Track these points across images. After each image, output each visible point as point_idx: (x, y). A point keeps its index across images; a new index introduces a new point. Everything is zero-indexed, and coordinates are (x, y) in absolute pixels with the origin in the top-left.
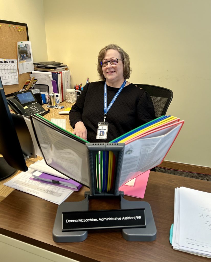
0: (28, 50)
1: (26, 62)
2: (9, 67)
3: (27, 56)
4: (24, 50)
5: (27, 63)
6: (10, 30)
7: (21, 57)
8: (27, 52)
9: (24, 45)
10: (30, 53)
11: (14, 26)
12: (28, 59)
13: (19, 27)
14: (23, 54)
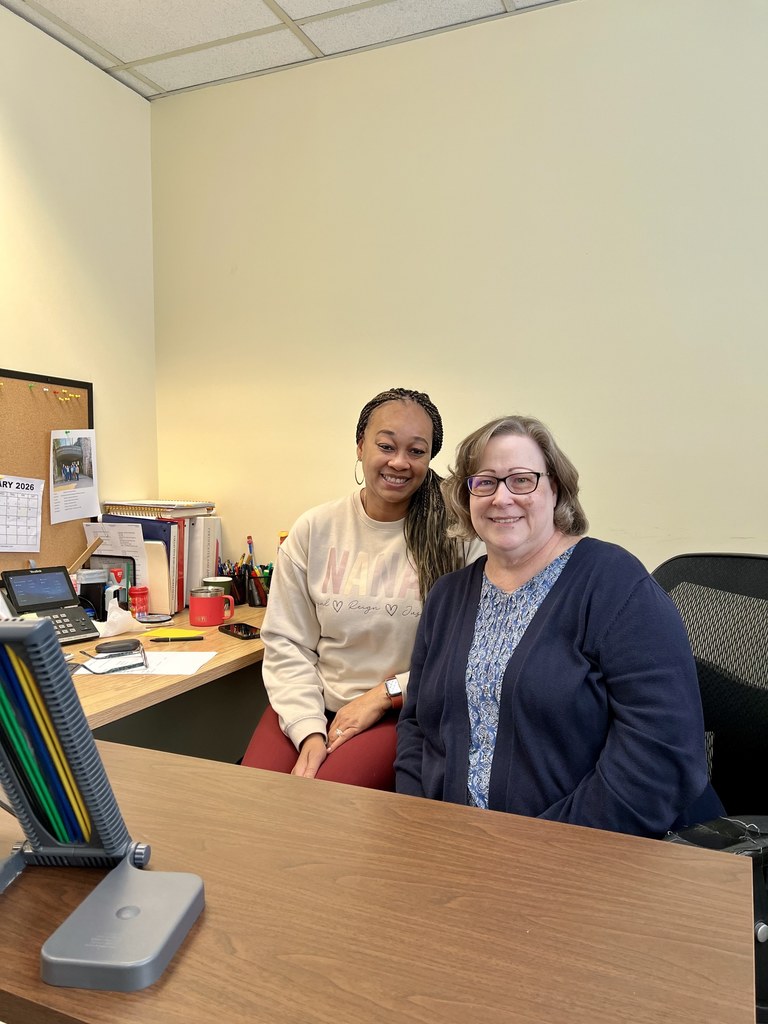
0: (86, 453)
1: (76, 487)
2: (13, 500)
3: (81, 471)
4: (74, 453)
5: (78, 490)
6: (33, 396)
7: (60, 474)
8: (80, 459)
9: (75, 441)
10: (91, 463)
11: (46, 388)
12: (83, 479)
13: (64, 390)
14: (70, 465)
